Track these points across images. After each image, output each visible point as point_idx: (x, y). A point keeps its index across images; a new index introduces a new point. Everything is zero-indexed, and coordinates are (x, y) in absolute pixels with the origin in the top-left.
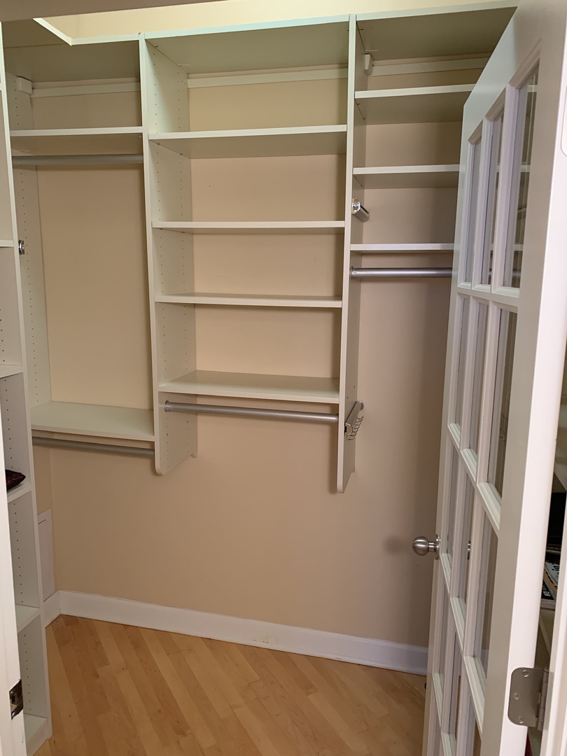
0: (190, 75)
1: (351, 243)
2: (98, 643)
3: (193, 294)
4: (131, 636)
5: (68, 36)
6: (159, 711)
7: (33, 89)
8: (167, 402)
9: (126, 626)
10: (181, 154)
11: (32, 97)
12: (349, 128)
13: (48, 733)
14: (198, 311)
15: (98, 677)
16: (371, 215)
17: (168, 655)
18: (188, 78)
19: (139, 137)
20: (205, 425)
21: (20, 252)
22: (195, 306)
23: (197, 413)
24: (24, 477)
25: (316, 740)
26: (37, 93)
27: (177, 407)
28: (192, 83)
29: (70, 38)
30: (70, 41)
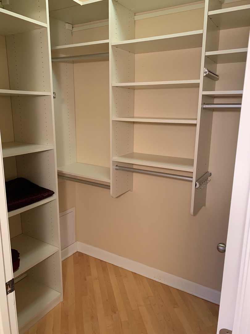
0: (136, 14)
1: (203, 91)
2: (89, 266)
3: (133, 117)
4: (103, 265)
5: (80, 1)
6: (107, 300)
7: (73, 28)
8: (117, 166)
9: (102, 261)
10: (130, 52)
11: (72, 31)
12: (204, 31)
13: (61, 300)
14: (135, 125)
15: (86, 280)
16: (220, 77)
17: (116, 276)
18: (135, 16)
19: (107, 44)
20: (136, 177)
21: (54, 97)
22: (134, 122)
23: (133, 172)
24: (54, 193)
25: (173, 330)
26: (75, 30)
27: (120, 168)
28: (137, 18)
29: (81, 2)
30: (81, 3)
